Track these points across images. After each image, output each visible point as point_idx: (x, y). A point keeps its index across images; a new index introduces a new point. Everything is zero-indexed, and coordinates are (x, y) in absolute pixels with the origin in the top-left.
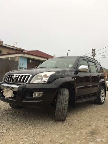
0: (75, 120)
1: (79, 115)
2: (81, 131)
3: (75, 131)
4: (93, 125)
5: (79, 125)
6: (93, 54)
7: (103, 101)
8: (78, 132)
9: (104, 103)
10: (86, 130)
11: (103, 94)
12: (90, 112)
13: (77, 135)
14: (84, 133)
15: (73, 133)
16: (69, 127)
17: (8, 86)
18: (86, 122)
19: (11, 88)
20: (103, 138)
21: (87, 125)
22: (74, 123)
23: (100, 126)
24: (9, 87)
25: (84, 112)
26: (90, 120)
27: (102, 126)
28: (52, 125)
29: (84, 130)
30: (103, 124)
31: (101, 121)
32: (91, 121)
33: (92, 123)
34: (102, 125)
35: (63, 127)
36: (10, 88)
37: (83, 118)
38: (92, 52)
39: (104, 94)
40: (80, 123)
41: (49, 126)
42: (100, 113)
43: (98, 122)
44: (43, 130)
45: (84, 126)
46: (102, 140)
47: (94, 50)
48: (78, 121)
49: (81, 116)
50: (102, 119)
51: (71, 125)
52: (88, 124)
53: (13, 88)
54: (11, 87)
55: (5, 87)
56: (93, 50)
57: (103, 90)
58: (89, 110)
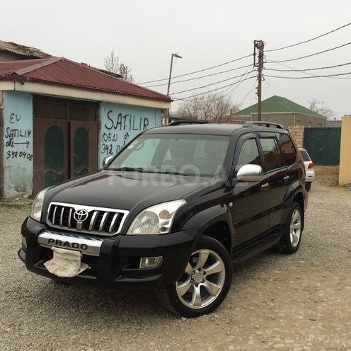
0: (238, 309)
1: (242, 292)
2: (258, 333)
3: (245, 335)
4: (281, 317)
5: (249, 320)
6: (257, 62)
7: (295, 245)
8: (251, 337)
9: (300, 247)
10: (267, 331)
11: (296, 222)
12: (265, 280)
13: (251, 342)
14: (265, 337)
15: (241, 339)
16: (228, 328)
17: (67, 242)
18: (263, 311)
19: (78, 247)
20: (306, 345)
21: (268, 319)
22: (237, 316)
23: (297, 319)
24: (71, 246)
25: (252, 282)
26: (272, 304)
27: (301, 317)
28: (188, 327)
29: (264, 331)
30: (302, 313)
31: (295, 304)
32: (274, 307)
33: (278, 313)
34: (301, 315)
35: (216, 329)
36: (73, 247)
37: (255, 301)
38: (255, 54)
39: (298, 224)
40: (250, 316)
41: (183, 329)
42: (292, 282)
43: (290, 309)
44: (173, 339)
45: (261, 320)
46: (304, 348)
47: (259, 45)
48: (244, 310)
49: (249, 296)
50: (299, 300)
51: (232, 322)
52: (270, 315)
53: (84, 247)
54: (76, 246)
55: (58, 243)
56: (256, 45)
57: (297, 212)
58: (264, 275)
